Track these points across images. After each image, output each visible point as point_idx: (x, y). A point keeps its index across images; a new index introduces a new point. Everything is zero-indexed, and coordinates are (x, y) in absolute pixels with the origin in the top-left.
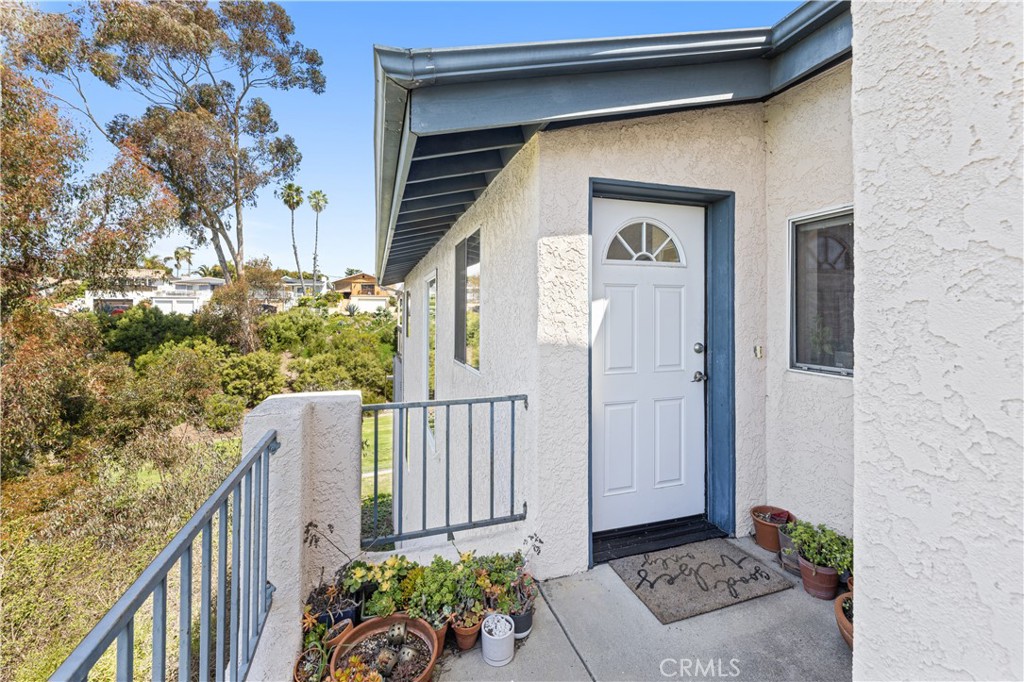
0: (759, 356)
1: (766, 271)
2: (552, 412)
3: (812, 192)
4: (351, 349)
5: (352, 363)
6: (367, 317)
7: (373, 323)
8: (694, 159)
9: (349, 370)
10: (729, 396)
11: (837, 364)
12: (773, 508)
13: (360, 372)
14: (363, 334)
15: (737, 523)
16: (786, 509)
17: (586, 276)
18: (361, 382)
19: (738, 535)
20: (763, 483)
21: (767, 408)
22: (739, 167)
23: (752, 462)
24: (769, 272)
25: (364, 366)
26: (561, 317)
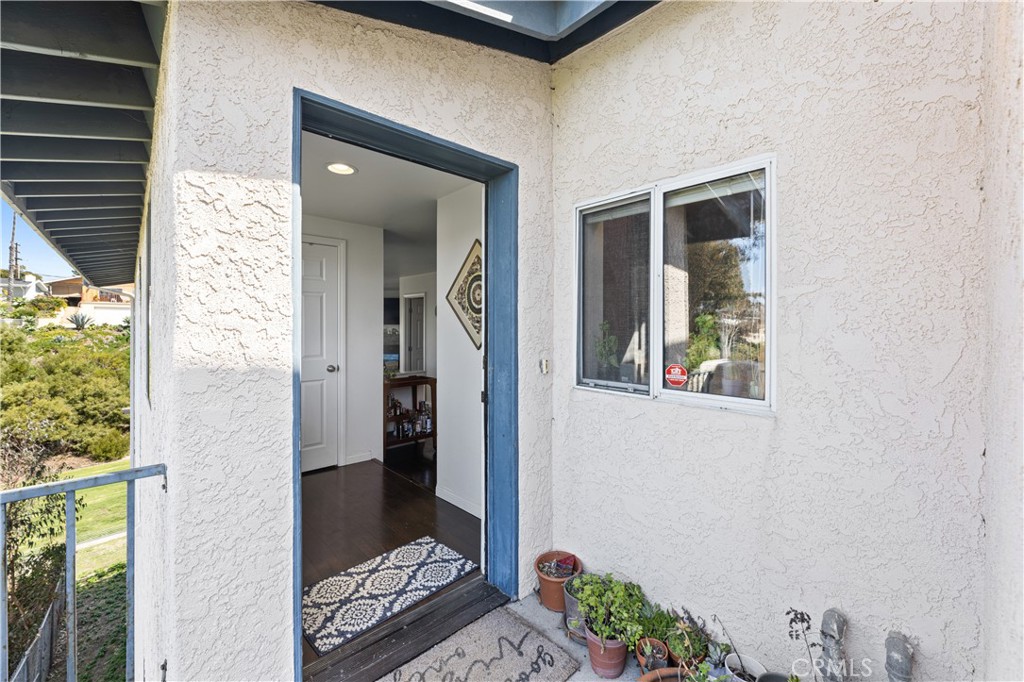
0: (545, 372)
1: (553, 269)
2: (210, 494)
3: (600, 175)
4: (78, 373)
5: (78, 392)
6: (107, 330)
7: (117, 338)
8: (467, 108)
9: (72, 402)
10: (511, 423)
11: (623, 378)
12: (558, 553)
13: (90, 405)
14: (98, 353)
15: (520, 582)
16: (573, 553)
17: (288, 252)
18: (93, 416)
19: (521, 596)
20: (549, 523)
21: (553, 433)
22: (523, 136)
23: (537, 502)
24: (556, 270)
25: (99, 395)
26: (233, 320)
